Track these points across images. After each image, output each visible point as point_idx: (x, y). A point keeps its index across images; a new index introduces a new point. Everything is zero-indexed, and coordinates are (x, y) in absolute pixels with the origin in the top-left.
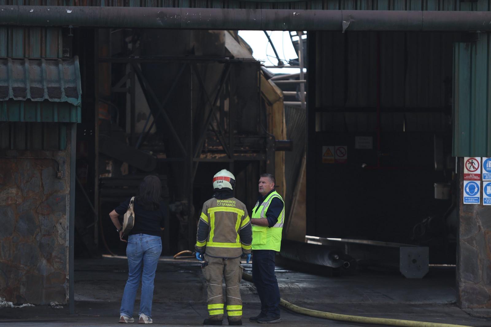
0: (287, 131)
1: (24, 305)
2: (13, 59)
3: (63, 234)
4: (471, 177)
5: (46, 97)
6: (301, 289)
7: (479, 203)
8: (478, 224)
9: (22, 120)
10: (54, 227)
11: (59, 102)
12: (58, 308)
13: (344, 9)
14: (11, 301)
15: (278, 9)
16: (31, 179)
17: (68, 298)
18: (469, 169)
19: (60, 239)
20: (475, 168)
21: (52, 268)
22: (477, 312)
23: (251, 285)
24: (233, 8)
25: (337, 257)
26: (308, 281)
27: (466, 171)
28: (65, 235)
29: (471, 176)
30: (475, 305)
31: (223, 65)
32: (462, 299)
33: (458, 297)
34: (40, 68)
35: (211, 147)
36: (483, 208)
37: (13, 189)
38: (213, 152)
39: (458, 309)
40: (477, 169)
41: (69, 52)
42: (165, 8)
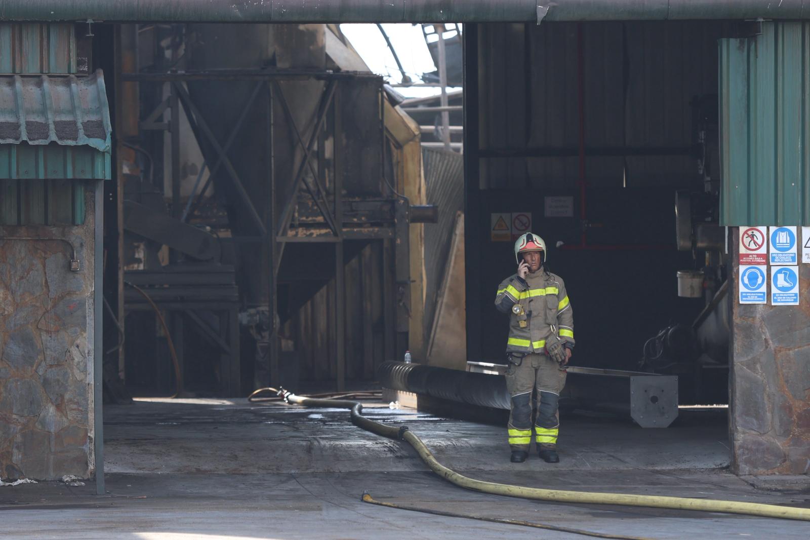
0: (427, 190)
1: (20, 481)
3: (82, 364)
4: (751, 259)
5: (53, 137)
6: (472, 448)
7: (765, 302)
8: (764, 337)
9: (14, 177)
10: (66, 352)
11: (75, 146)
12: (76, 485)
16: (27, 275)
17: (93, 468)
18: (748, 246)
19: (76, 372)
20: (759, 245)
21: (64, 419)
22: (765, 481)
23: (390, 442)
26: (482, 435)
27: (742, 250)
28: (84, 365)
30: (761, 470)
31: (322, 82)
32: (739, 460)
33: (734, 457)
34: (40, 90)
35: (304, 218)
36: (772, 311)
38: (307, 226)
39: (733, 477)
41: (86, 64)
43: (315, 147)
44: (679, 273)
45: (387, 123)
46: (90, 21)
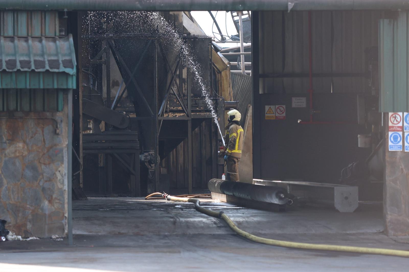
0: (233, 94)
1: (31, 238)
2: (18, 37)
3: (61, 180)
5: (47, 67)
6: (255, 222)
7: (402, 150)
8: (401, 167)
9: (28, 87)
10: (54, 174)
11: (58, 72)
12: (58, 240)
14: (19, 235)
16: (35, 136)
17: (67, 232)
18: (393, 122)
19: (59, 184)
20: (398, 122)
21: (53, 207)
22: (401, 239)
23: (215, 219)
25: (282, 196)
27: (390, 124)
28: (63, 180)
29: (394, 128)
30: (400, 233)
32: (388, 228)
33: (386, 227)
34: (41, 44)
35: (172, 108)
36: (405, 154)
37: (20, 144)
38: (174, 112)
39: (386, 237)
40: (399, 122)
41: (64, 31)
43: (178, 73)
44: (359, 135)
45: (213, 60)
46: (66, 10)
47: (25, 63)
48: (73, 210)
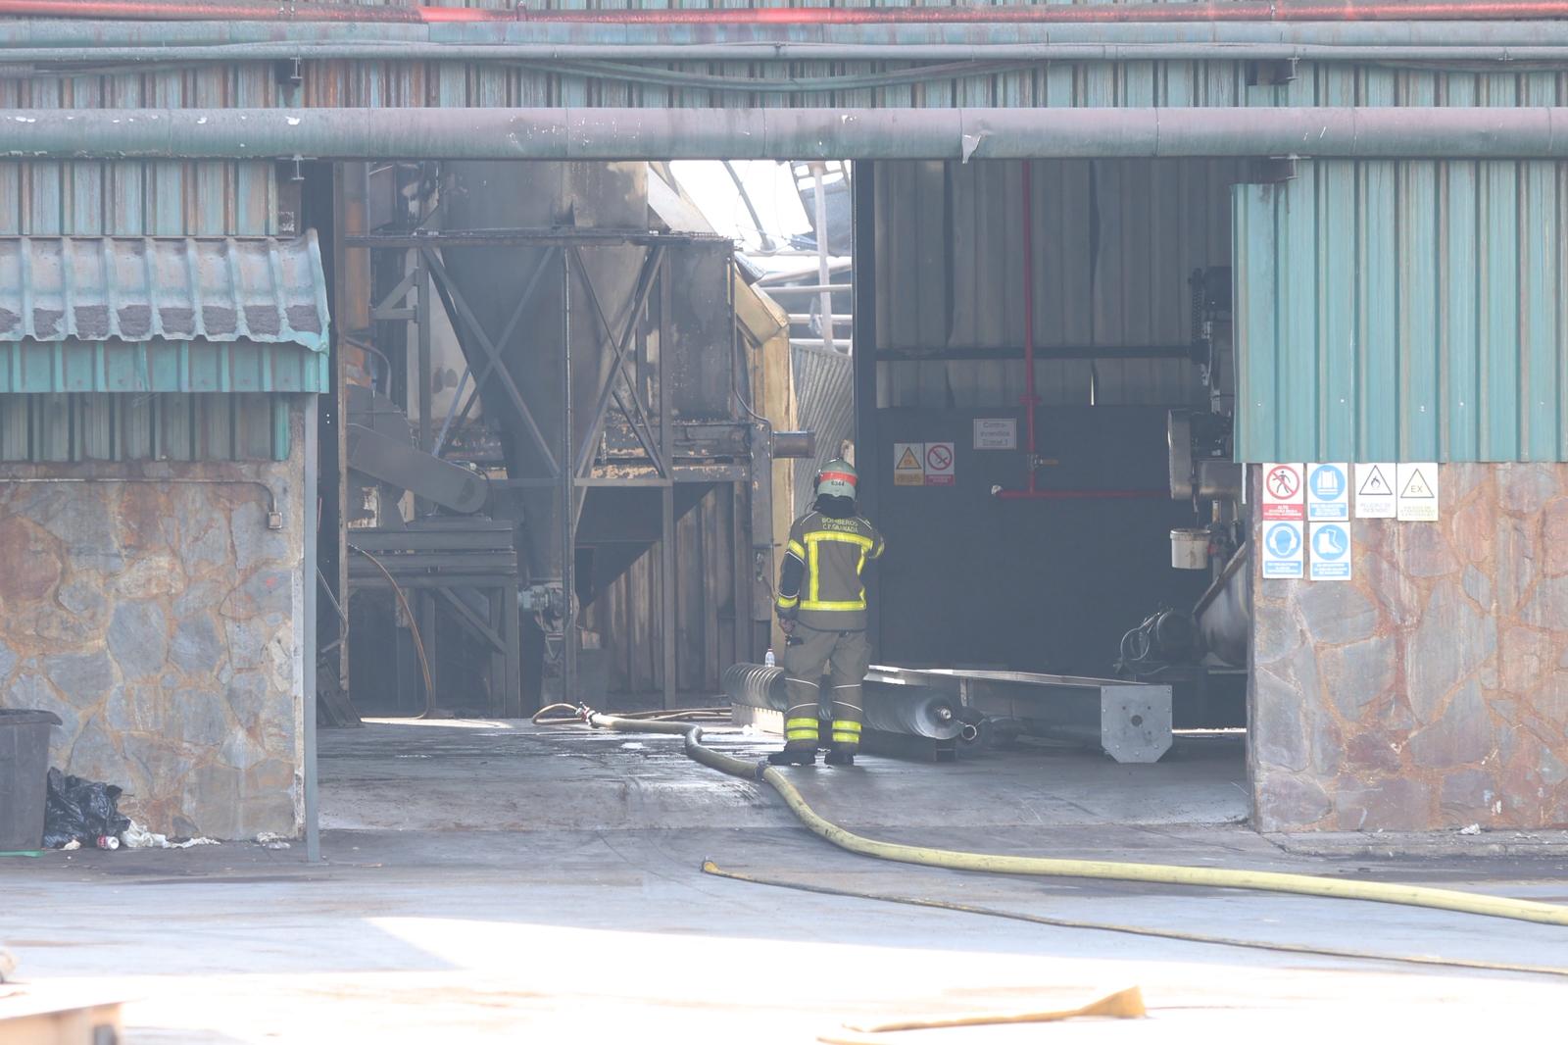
0: (799, 409)
1: (193, 842)
2: (157, 240)
3: (285, 668)
4: (1280, 511)
5: (243, 330)
7: (1301, 576)
8: (1299, 627)
9: (186, 389)
10: (262, 649)
11: (276, 344)
12: (277, 847)
13: (965, 106)
14: (160, 833)
15: (803, 106)
16: (205, 534)
17: (301, 822)
18: (1275, 493)
19: (277, 679)
20: (1291, 490)
21: (259, 749)
22: (1300, 842)
23: (744, 784)
24: (693, 106)
25: (946, 713)
27: (1267, 498)
28: (289, 668)
30: (1295, 825)
31: (643, 248)
32: (1262, 810)
33: (1254, 805)
34: (224, 260)
35: (616, 451)
36: (1311, 588)
37: (161, 559)
38: (620, 462)
39: (1253, 835)
40: (1294, 493)
41: (292, 221)
42: (528, 109)
43: (632, 346)
44: (1173, 532)
45: (739, 310)
46: (298, 158)
47: (178, 318)
48: (319, 756)
